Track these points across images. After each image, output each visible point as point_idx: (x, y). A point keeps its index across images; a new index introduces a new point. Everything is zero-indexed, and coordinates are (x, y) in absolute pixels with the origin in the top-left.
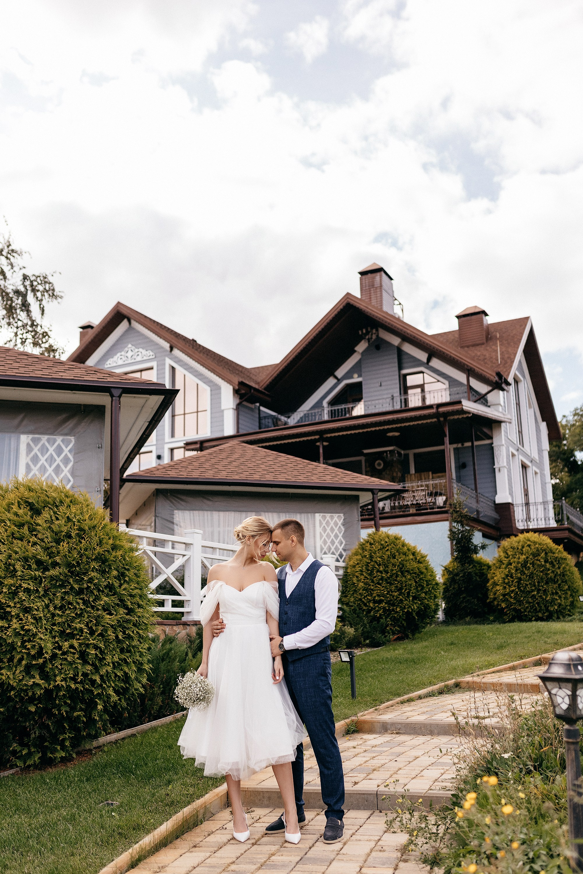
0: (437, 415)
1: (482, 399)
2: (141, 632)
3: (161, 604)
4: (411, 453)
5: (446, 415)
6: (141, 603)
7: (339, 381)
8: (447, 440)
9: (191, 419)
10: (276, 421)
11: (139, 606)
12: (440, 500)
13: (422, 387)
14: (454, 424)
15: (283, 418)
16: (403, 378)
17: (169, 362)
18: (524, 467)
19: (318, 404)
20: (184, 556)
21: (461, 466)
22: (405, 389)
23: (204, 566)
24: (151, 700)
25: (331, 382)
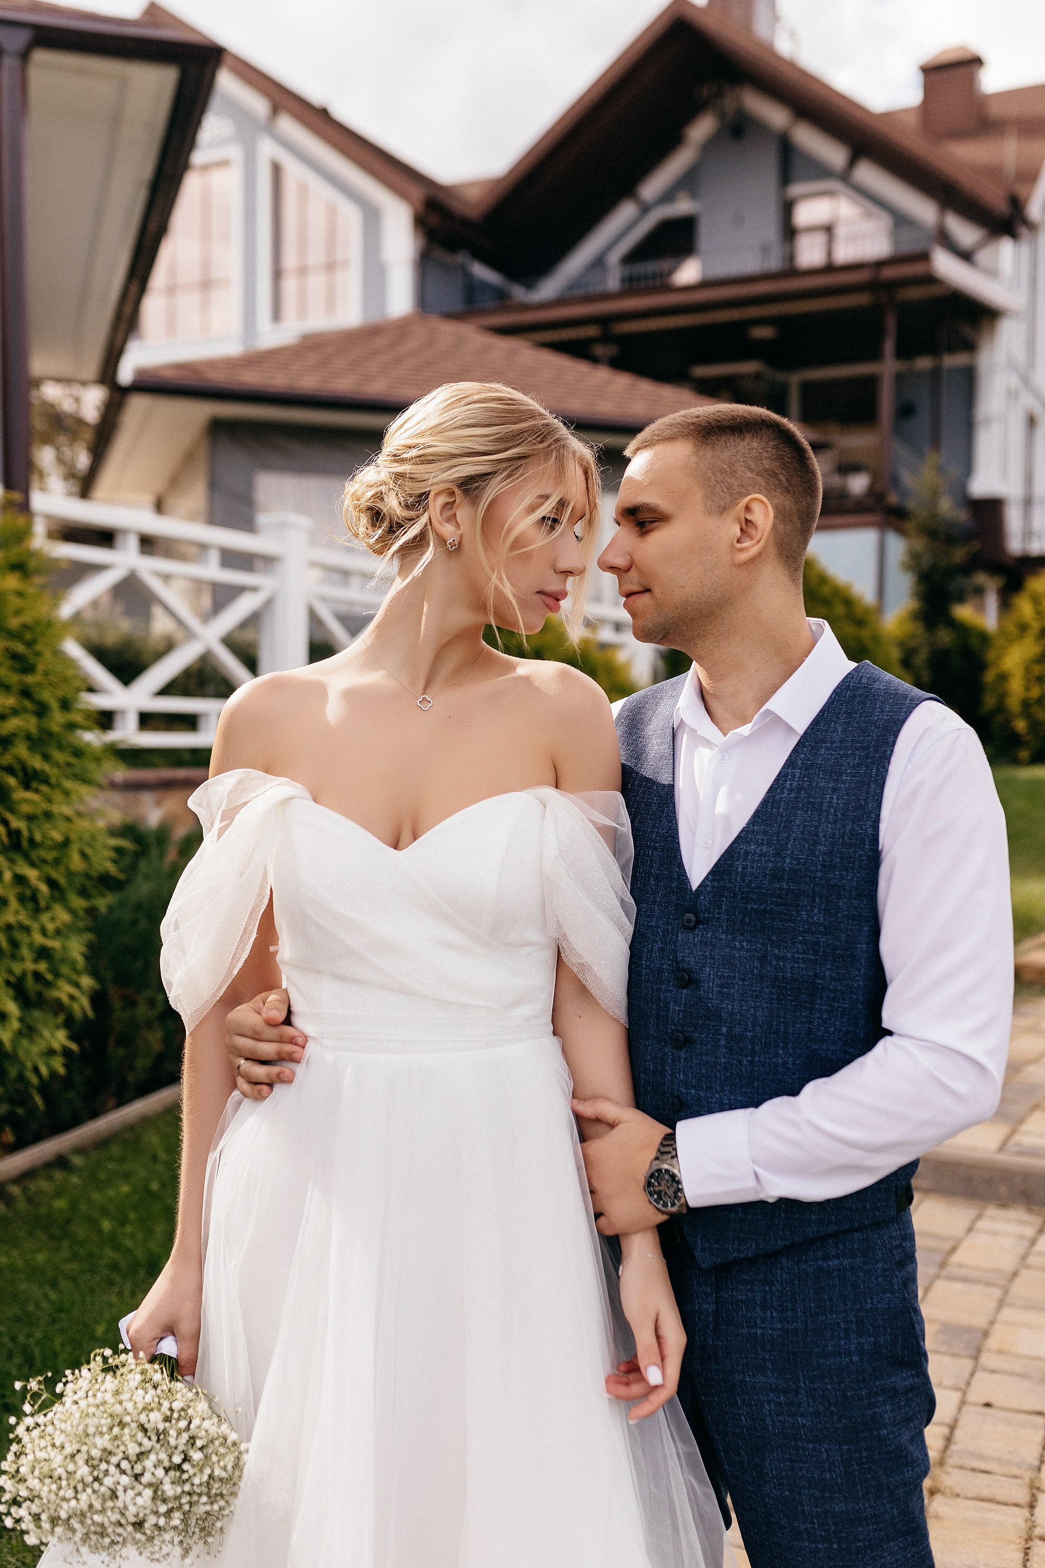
0: (873, 286)
1: (966, 256)
2: (32, 874)
3: (189, 722)
4: (795, 379)
5: (893, 285)
6: (36, 763)
7: (645, 209)
8: (889, 346)
9: (317, 282)
10: (502, 296)
11: (30, 779)
12: (858, 484)
13: (828, 229)
14: (907, 311)
15: (519, 293)
16: (787, 208)
17: (267, 149)
18: (1032, 421)
19: (599, 263)
20: (254, 589)
21: (905, 411)
22: (790, 232)
23: (314, 619)
24: (125, 1040)
25: (625, 212)
